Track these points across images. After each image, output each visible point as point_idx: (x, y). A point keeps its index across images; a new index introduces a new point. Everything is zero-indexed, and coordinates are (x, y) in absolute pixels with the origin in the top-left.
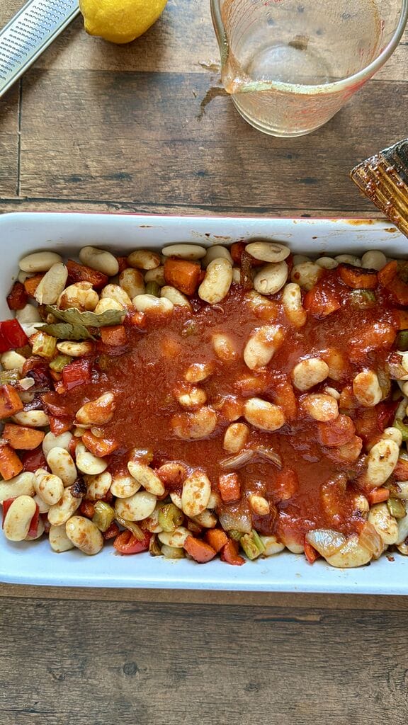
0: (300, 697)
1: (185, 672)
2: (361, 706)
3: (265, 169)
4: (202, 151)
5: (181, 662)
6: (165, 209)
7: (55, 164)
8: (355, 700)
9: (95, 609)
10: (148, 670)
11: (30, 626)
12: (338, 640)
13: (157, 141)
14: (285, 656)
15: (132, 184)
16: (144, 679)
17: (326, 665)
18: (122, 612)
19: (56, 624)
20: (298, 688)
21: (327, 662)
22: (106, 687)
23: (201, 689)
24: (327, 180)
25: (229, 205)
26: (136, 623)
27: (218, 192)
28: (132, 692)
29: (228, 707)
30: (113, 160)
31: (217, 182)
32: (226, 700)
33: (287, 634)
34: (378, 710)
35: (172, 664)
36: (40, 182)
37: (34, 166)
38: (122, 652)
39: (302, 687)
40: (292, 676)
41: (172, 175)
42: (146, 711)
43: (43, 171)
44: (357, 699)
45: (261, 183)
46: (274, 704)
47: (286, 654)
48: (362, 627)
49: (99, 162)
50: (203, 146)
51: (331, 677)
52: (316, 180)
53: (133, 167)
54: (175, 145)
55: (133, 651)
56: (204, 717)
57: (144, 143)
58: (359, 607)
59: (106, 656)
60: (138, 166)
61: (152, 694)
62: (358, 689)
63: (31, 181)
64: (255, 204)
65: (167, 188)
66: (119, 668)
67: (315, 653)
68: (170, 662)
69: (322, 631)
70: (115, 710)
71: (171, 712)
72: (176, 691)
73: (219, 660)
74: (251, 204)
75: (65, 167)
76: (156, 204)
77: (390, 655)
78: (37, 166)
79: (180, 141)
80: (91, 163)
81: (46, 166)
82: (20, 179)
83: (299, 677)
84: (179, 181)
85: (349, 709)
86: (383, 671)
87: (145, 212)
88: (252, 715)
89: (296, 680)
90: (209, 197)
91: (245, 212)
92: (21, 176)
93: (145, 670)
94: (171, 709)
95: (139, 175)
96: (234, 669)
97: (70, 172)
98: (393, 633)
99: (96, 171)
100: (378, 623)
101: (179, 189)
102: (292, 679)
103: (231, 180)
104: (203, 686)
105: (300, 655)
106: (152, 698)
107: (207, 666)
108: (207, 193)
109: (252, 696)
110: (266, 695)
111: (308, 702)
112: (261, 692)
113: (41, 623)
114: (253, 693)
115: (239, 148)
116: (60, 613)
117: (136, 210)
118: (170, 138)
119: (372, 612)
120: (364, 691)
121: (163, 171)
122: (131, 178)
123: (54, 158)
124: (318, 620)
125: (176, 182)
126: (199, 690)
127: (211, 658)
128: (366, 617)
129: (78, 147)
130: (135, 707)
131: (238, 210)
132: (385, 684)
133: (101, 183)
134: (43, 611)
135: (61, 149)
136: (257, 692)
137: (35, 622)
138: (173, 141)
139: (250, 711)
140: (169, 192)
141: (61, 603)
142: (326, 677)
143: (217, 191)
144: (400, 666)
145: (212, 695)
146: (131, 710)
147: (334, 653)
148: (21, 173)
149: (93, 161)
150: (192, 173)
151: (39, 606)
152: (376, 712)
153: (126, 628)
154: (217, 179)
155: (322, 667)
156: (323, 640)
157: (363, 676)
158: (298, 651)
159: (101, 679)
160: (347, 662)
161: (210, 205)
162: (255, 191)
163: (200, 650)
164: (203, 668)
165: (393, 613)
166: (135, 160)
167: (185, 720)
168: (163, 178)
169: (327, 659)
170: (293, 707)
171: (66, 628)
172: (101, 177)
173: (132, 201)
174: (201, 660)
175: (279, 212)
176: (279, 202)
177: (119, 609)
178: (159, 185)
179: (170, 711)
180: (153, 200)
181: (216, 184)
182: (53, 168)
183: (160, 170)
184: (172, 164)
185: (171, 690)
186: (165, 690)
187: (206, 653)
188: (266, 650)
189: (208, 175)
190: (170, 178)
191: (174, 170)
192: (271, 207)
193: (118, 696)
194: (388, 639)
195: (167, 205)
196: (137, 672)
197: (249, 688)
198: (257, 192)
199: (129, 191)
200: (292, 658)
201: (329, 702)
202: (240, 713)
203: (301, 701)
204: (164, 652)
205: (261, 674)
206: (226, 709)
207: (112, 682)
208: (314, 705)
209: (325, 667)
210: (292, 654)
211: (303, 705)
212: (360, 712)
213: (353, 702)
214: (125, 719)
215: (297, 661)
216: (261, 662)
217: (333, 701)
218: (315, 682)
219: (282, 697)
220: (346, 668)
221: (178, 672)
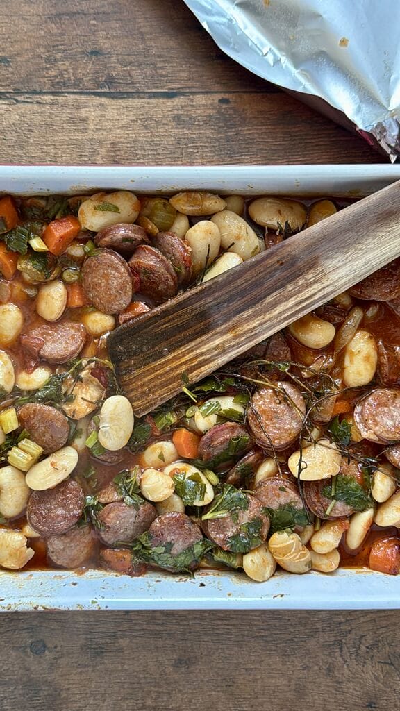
0: (237, 673)
1: (103, 648)
2: (310, 680)
4: (94, 25)
5: (96, 637)
6: (52, 97)
8: (304, 674)
10: (59, 648)
13: (39, 15)
14: (218, 625)
15: (10, 70)
16: (56, 658)
17: (267, 633)
20: (235, 662)
21: (268, 630)
22: (11, 669)
23: (122, 667)
25: (130, 91)
27: (116, 75)
28: (41, 674)
29: (155, 687)
31: (115, 63)
32: (152, 678)
34: (330, 684)
35: (86, 639)
38: (28, 629)
39: (241, 660)
40: (228, 648)
41: (58, 56)
42: (59, 695)
44: (305, 671)
46: (207, 682)
47: (219, 622)
50: (95, 19)
51: (273, 648)
54: (60, 19)
55: (41, 626)
56: (127, 699)
57: (23, 19)
59: (10, 633)
60: (17, 47)
61: (65, 675)
62: (305, 661)
64: (162, 87)
65: (53, 73)
66: (26, 647)
67: (253, 619)
68: (84, 636)
70: (23, 695)
71: (88, 696)
72: (93, 671)
73: (142, 632)
74: (157, 87)
76: (41, 93)
77: (343, 620)
79: (68, 14)
83: (236, 649)
84: (67, 63)
85: (296, 684)
86: (334, 639)
87: (28, 102)
88: (183, 694)
89: (232, 653)
90: (105, 81)
91: (150, 98)
93: (56, 647)
94: (88, 691)
95: (18, 59)
96: (160, 643)
101: (68, 73)
102: (227, 652)
103: (132, 59)
104: (124, 664)
105: (235, 623)
106: (65, 680)
107: (127, 641)
108: (102, 76)
109: (182, 673)
110: (198, 671)
111: (247, 678)
112: (192, 669)
114: (183, 670)
115: (140, 20)
117: (17, 101)
118: (54, 12)
120: (313, 662)
121: (48, 51)
122: (8, 62)
126: (120, 668)
127: (132, 630)
130: (45, 691)
131: (142, 95)
132: (336, 654)
136: (188, 668)
138: (59, 15)
139: (180, 691)
140: (56, 76)
142: (268, 648)
143: (114, 73)
144: (353, 632)
145: (135, 673)
146: (41, 694)
147: (276, 618)
150: (83, 52)
152: (328, 686)
154: (114, 59)
155: (263, 636)
157: (312, 644)
158: (233, 618)
159: (5, 660)
160: (292, 630)
161: (107, 90)
162: (160, 71)
163: (119, 622)
164: (124, 642)
167: (106, 704)
168: (48, 60)
169: (268, 627)
170: (230, 683)
173: (12, 91)
174: (120, 633)
175: (191, 97)
176: (190, 83)
178: (43, 69)
179: (87, 694)
180: (37, 87)
181: (113, 65)
184: (58, 43)
185: (86, 669)
186: (80, 670)
187: (126, 626)
188: (196, 618)
189: (103, 54)
190: (56, 61)
191: (61, 49)
192: (181, 90)
193: (25, 679)
195: (53, 93)
196: (46, 651)
197: (179, 663)
198: (164, 73)
199: (7, 78)
200: (227, 627)
201: (273, 677)
202: (169, 694)
203: (241, 677)
204: (77, 626)
205: (192, 646)
206: (152, 688)
207: (18, 664)
208: (255, 681)
209: (266, 637)
210: (226, 622)
211: (242, 681)
212: (310, 687)
213: (301, 675)
214: (35, 705)
215: (233, 630)
216: (190, 633)
217: (277, 675)
218: (256, 654)
219: (217, 673)
220: (291, 636)
221: (94, 649)
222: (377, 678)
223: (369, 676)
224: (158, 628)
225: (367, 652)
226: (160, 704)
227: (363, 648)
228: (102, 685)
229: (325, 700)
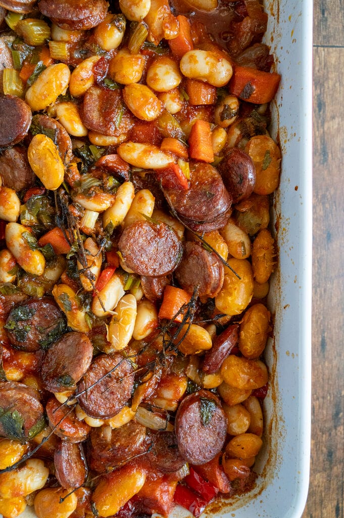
3: (335, 300)
7: (334, 85)
24: (324, 362)
30: (340, 145)
37: (333, 62)
43: (328, 72)
45: (321, 296)
49: (338, 130)
52: (324, 352)
53: (334, 166)
63: (318, 59)
75: (332, 96)
78: (332, 67)
80: (337, 122)
81: (332, 75)
82: (319, 48)
92: (322, 48)
97: (328, 100)
99: (329, 128)
125: (320, 210)
133: (317, 133)
148: (326, 49)
149: (339, 124)
166: (341, 167)
172: (324, 132)
182: (331, 83)
183: (332, 192)
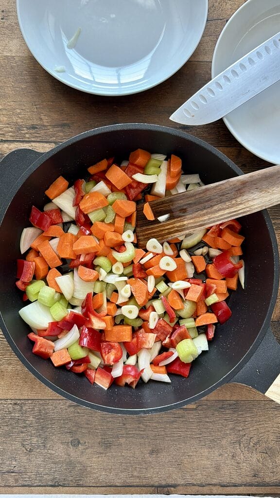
0: (184, 457)
1: (111, 444)
2: (223, 461)
4: (116, 108)
5: (107, 437)
9: (52, 405)
10: (87, 443)
11: (10, 417)
12: (207, 420)
14: (174, 431)
15: (70, 130)
16: (85, 449)
17: (200, 436)
18: (70, 406)
19: (27, 415)
20: (183, 451)
21: (201, 434)
22: (60, 455)
26: (78, 413)
29: (139, 465)
32: (137, 461)
33: (175, 417)
34: (234, 464)
35: (102, 438)
36: (10, 129)
38: (70, 432)
39: (185, 451)
40: (179, 444)
42: (86, 469)
44: (220, 457)
46: (167, 462)
48: (222, 412)
51: (203, 444)
55: (77, 431)
56: (123, 472)
58: (221, 399)
59: (59, 435)
60: (74, 118)
61: (90, 458)
62: (221, 451)
66: (68, 443)
67: (193, 429)
68: (100, 437)
69: (197, 414)
70: (66, 469)
71: (102, 470)
72: (105, 456)
73: (133, 435)
77: (241, 429)
79: (101, 102)
83: (183, 444)
85: (215, 464)
86: (236, 439)
88: (153, 470)
89: (181, 446)
93: (85, 443)
94: (102, 467)
95: (75, 125)
96: (142, 441)
98: (242, 415)
100: (233, 409)
102: (179, 446)
104: (122, 452)
105: (184, 430)
106: (90, 461)
107: (124, 440)
110: (162, 456)
111: (189, 460)
112: (159, 455)
113: (17, 415)
114: (154, 456)
116: (29, 409)
119: (229, 402)
120: (225, 452)
123: (20, 114)
124: (195, 407)
126: (120, 455)
127: (127, 434)
128: (225, 404)
129: (35, 107)
130: (79, 467)
132: (237, 447)
134: (18, 407)
135: (24, 108)
136: (157, 455)
137: (13, 415)
139: (152, 467)
141: (30, 402)
142: (201, 444)
144: (247, 435)
145: (128, 458)
146: (76, 469)
147: (205, 428)
151: (15, 404)
152: (233, 465)
153: (72, 417)
155: (198, 438)
156: (198, 421)
157: (224, 442)
158: (182, 428)
159: (57, 450)
160: (214, 434)
163: (120, 429)
164: (122, 440)
165: (242, 402)
169: (201, 432)
170: (180, 463)
171: (33, 418)
174: (121, 435)
177: (68, 404)
185: (102, 455)
186: (98, 456)
187: (123, 431)
188: (162, 428)
193: (68, 460)
194: (239, 419)
196: (80, 445)
197: (152, 452)
199: (69, 135)
200: (179, 432)
201: (203, 460)
202: (147, 469)
203: (185, 460)
204: (96, 431)
205: (159, 443)
206: (137, 466)
207: (64, 452)
208: (193, 462)
209: (200, 438)
210: (179, 430)
211: (186, 462)
212: (222, 466)
213: (218, 459)
214: (72, 475)
215: (182, 434)
216: (159, 435)
217: (205, 459)
218: (194, 447)
219: (172, 457)
220: (213, 438)
221: (106, 444)
222: (258, 461)
223: (255, 460)
224: (141, 433)
225: (254, 447)
226: (141, 475)
227: (252, 444)
228: (110, 464)
229: (230, 473)
